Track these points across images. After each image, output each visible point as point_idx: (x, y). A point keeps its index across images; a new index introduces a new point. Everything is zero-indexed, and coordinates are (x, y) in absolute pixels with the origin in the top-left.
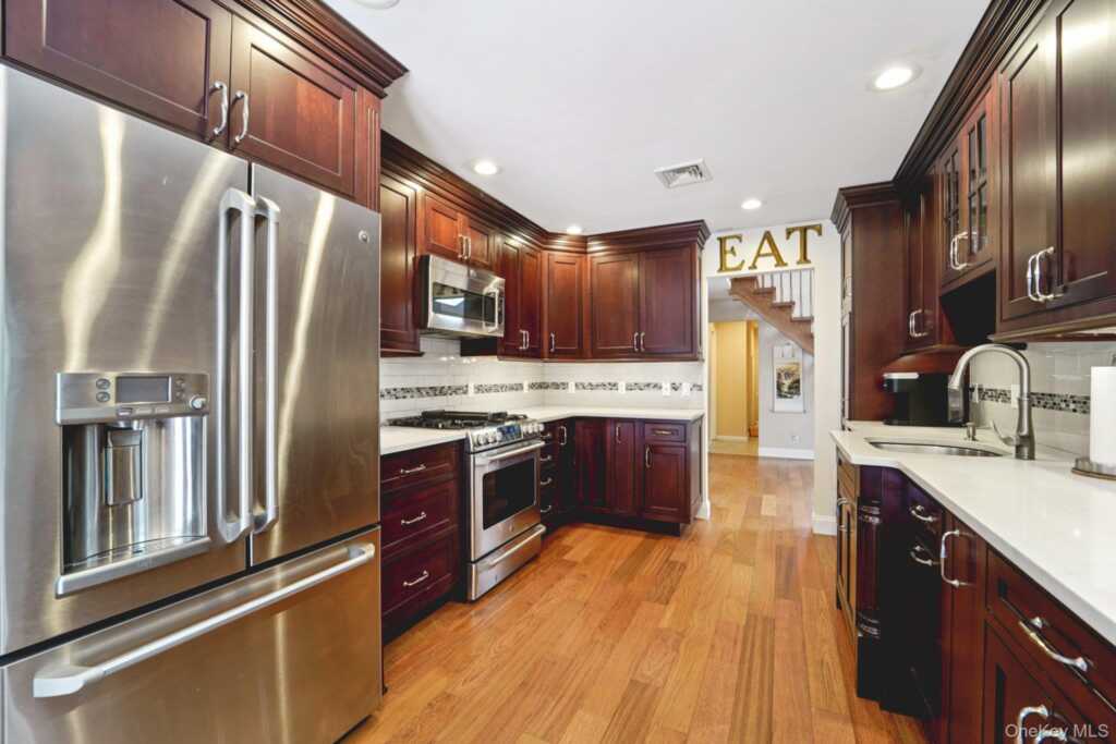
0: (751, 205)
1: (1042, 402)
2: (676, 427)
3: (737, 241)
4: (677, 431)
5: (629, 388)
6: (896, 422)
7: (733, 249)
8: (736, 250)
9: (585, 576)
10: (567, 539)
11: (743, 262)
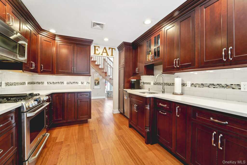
0: (106, 40)
1: (158, 84)
2: (87, 94)
3: (98, 47)
4: (88, 95)
5: (68, 83)
6: (133, 89)
7: (97, 49)
8: (98, 50)
9: (69, 145)
10: (53, 135)
11: (100, 53)
